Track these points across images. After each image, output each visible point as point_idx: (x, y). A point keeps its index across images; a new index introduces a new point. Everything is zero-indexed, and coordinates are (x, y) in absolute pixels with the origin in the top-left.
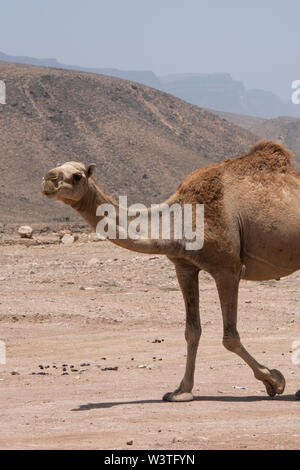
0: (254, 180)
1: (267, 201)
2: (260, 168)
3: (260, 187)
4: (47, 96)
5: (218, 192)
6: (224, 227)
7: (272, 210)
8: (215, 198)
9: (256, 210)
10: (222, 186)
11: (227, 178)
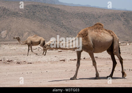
0: (95, 31)
1: (98, 36)
2: (96, 29)
3: (96, 33)
4: (124, 16)
5: (87, 34)
6: (89, 41)
7: (99, 38)
8: (86, 35)
9: (95, 38)
10: (88, 33)
11: (89, 31)
